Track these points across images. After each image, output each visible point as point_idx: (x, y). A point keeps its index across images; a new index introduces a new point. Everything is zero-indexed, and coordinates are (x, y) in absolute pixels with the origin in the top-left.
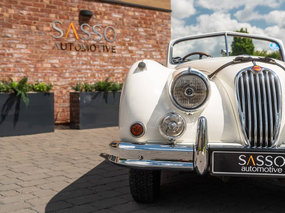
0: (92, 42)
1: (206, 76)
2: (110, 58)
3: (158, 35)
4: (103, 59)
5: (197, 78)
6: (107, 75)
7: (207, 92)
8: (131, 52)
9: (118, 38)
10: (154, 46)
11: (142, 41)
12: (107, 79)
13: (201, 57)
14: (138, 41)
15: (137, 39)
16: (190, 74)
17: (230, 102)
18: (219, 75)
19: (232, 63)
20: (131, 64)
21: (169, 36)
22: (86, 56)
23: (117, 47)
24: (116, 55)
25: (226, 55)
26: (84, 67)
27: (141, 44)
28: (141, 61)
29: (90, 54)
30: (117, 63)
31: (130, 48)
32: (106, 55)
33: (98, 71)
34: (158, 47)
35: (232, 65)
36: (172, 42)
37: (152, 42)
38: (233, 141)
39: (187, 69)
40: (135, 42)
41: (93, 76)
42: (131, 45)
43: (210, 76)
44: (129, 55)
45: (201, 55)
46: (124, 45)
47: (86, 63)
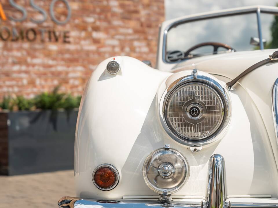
0: (30, 25)
1: (223, 84)
2: (61, 52)
3: (143, 13)
4: (48, 54)
5: (207, 89)
6: (56, 82)
7: (225, 111)
8: (96, 41)
9: (74, 17)
10: (136, 32)
11: (116, 22)
12: (56, 89)
13: (215, 52)
14: (109, 22)
15: (106, 20)
16: (196, 81)
17: (263, 128)
18: (245, 83)
19: (268, 62)
20: (96, 63)
21: (161, 13)
22: (20, 49)
23: (74, 34)
24: (72, 47)
25: (258, 46)
26: (16, 68)
27: (115, 28)
28: (111, 59)
29: (26, 45)
30: (72, 61)
31: (95, 35)
32: (53, 47)
33: (41, 75)
34: (143, 32)
35: (269, 65)
36: (166, 24)
37: (133, 24)
38: (270, 196)
39: (189, 73)
40: (104, 24)
41: (32, 83)
42: (96, 29)
43: (230, 85)
44: (93, 48)
45: (216, 47)
46: (84, 29)
47: (20, 62)
